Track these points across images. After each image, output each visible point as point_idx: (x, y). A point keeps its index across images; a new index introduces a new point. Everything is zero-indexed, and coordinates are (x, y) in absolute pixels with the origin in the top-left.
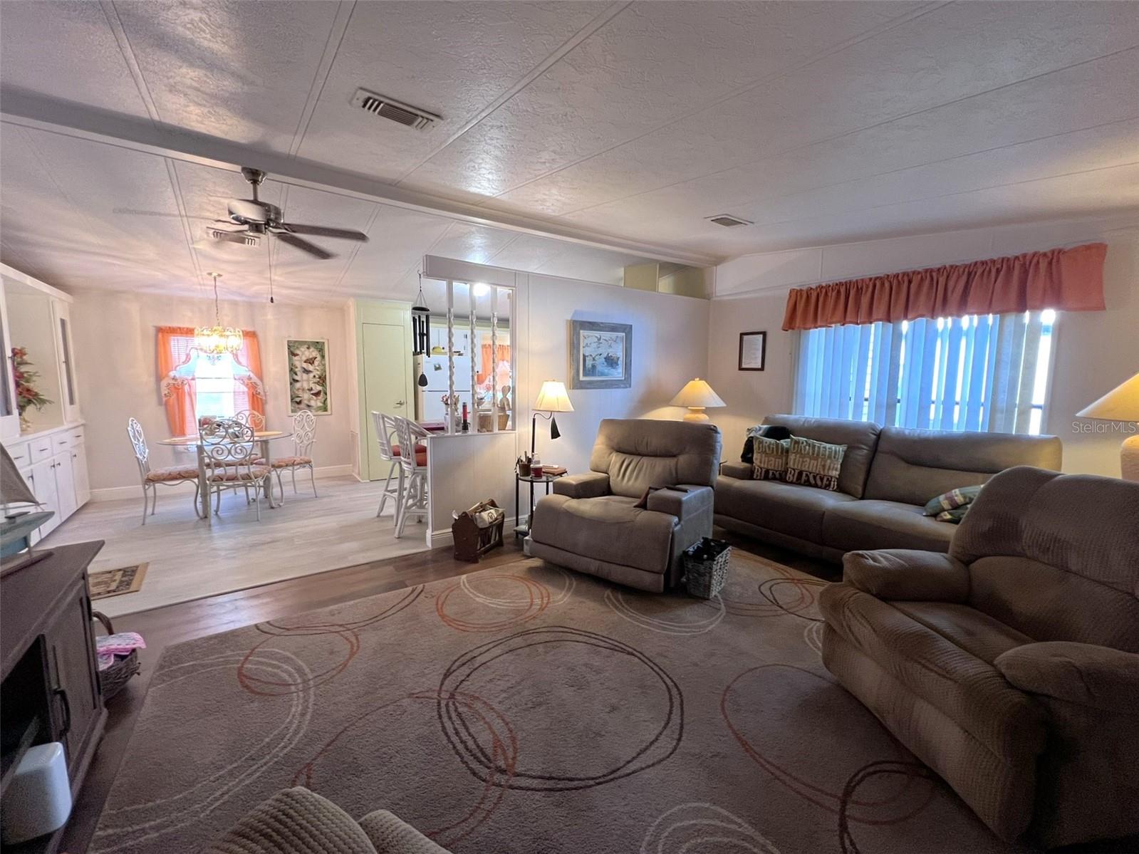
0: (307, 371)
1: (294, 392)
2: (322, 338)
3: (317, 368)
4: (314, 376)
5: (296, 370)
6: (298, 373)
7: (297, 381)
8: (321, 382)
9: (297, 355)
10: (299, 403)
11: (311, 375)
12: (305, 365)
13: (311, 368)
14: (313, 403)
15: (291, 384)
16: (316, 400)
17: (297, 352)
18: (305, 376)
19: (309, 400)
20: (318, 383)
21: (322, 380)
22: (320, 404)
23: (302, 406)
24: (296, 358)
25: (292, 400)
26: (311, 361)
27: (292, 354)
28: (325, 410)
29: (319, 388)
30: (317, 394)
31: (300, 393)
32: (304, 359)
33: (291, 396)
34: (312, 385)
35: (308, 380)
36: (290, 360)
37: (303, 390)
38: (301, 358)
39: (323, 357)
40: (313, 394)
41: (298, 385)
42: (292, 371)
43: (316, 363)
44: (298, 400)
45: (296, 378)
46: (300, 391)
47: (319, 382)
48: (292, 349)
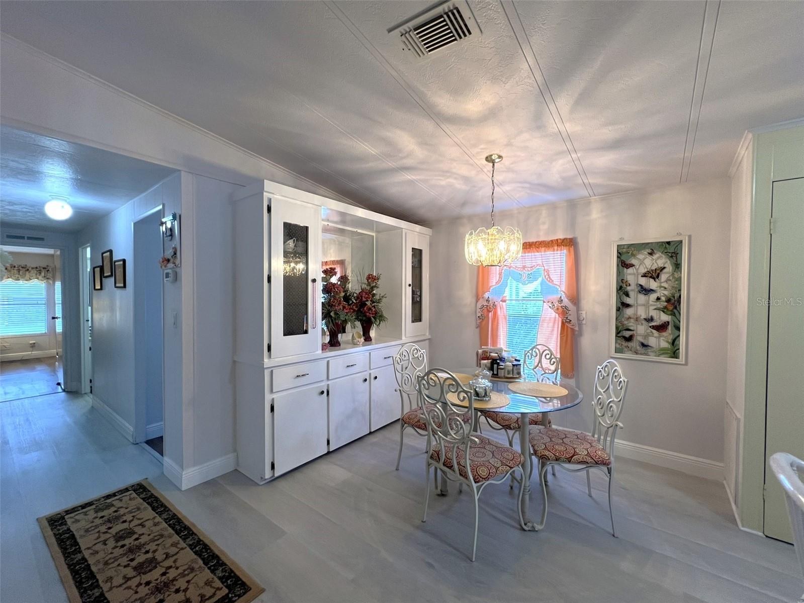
0: (645, 291)
1: (621, 322)
2: (679, 234)
3: (665, 285)
4: (658, 299)
5: (629, 288)
6: (631, 294)
7: (628, 306)
8: (671, 308)
9: (632, 266)
10: (629, 339)
11: (653, 296)
12: (643, 281)
13: (653, 284)
14: (652, 341)
15: (618, 309)
16: (659, 337)
17: (633, 261)
18: (642, 298)
19: (646, 336)
20: (664, 310)
21: (673, 304)
22: (664, 344)
23: (634, 344)
24: (630, 270)
25: (618, 332)
26: (654, 274)
27: (623, 264)
28: (675, 354)
29: (665, 318)
30: (661, 328)
31: (631, 324)
32: (643, 270)
33: (617, 328)
34: (654, 313)
35: (646, 305)
36: (619, 273)
37: (637, 319)
38: (637, 270)
39: (677, 266)
40: (654, 327)
41: (629, 312)
42: (622, 289)
43: (664, 277)
44: (627, 334)
45: (628, 301)
46: (632, 320)
47: (665, 307)
48: (623, 258)
